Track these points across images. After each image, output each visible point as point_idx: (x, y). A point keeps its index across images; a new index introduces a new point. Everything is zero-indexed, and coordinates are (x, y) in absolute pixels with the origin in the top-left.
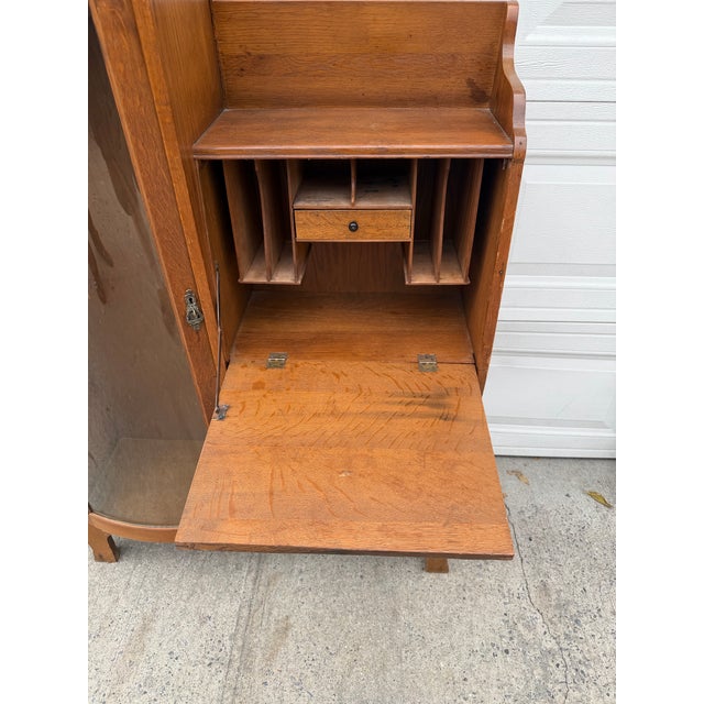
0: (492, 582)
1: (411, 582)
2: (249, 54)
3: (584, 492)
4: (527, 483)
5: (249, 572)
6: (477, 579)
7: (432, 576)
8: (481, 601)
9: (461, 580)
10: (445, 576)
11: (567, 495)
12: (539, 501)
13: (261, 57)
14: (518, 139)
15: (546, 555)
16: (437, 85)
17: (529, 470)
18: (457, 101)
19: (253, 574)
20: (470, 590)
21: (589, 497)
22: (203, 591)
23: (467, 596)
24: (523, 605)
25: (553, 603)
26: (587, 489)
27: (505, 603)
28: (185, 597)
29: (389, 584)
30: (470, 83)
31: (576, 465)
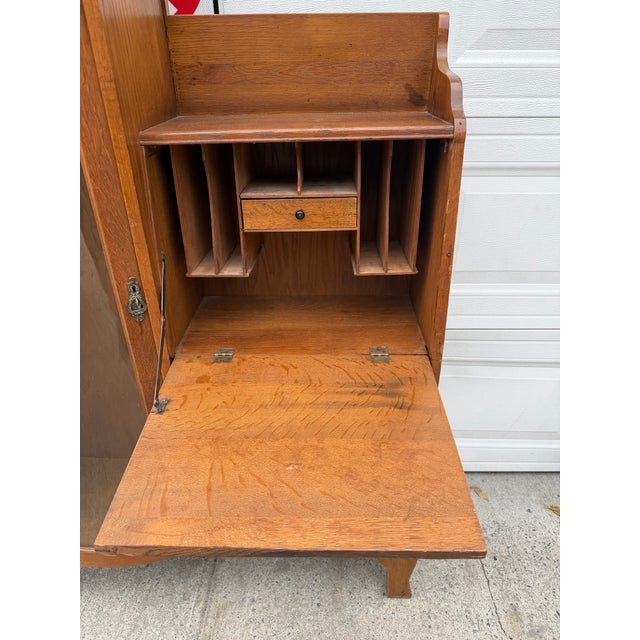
0: (459, 606)
1: (371, 609)
2: (201, 64)
3: (545, 507)
4: (487, 500)
5: (197, 602)
6: (443, 605)
7: (394, 601)
8: (448, 628)
9: (425, 606)
10: (408, 601)
11: (529, 511)
12: (500, 518)
13: (212, 67)
14: (457, 121)
15: (513, 576)
16: (376, 91)
17: (487, 485)
18: (398, 106)
19: (201, 605)
20: (436, 617)
21: (551, 512)
22: (146, 624)
23: (432, 624)
24: (494, 633)
25: (526, 630)
26: (548, 504)
27: (474, 631)
28: (125, 633)
29: (348, 612)
30: (408, 87)
31: (535, 480)
